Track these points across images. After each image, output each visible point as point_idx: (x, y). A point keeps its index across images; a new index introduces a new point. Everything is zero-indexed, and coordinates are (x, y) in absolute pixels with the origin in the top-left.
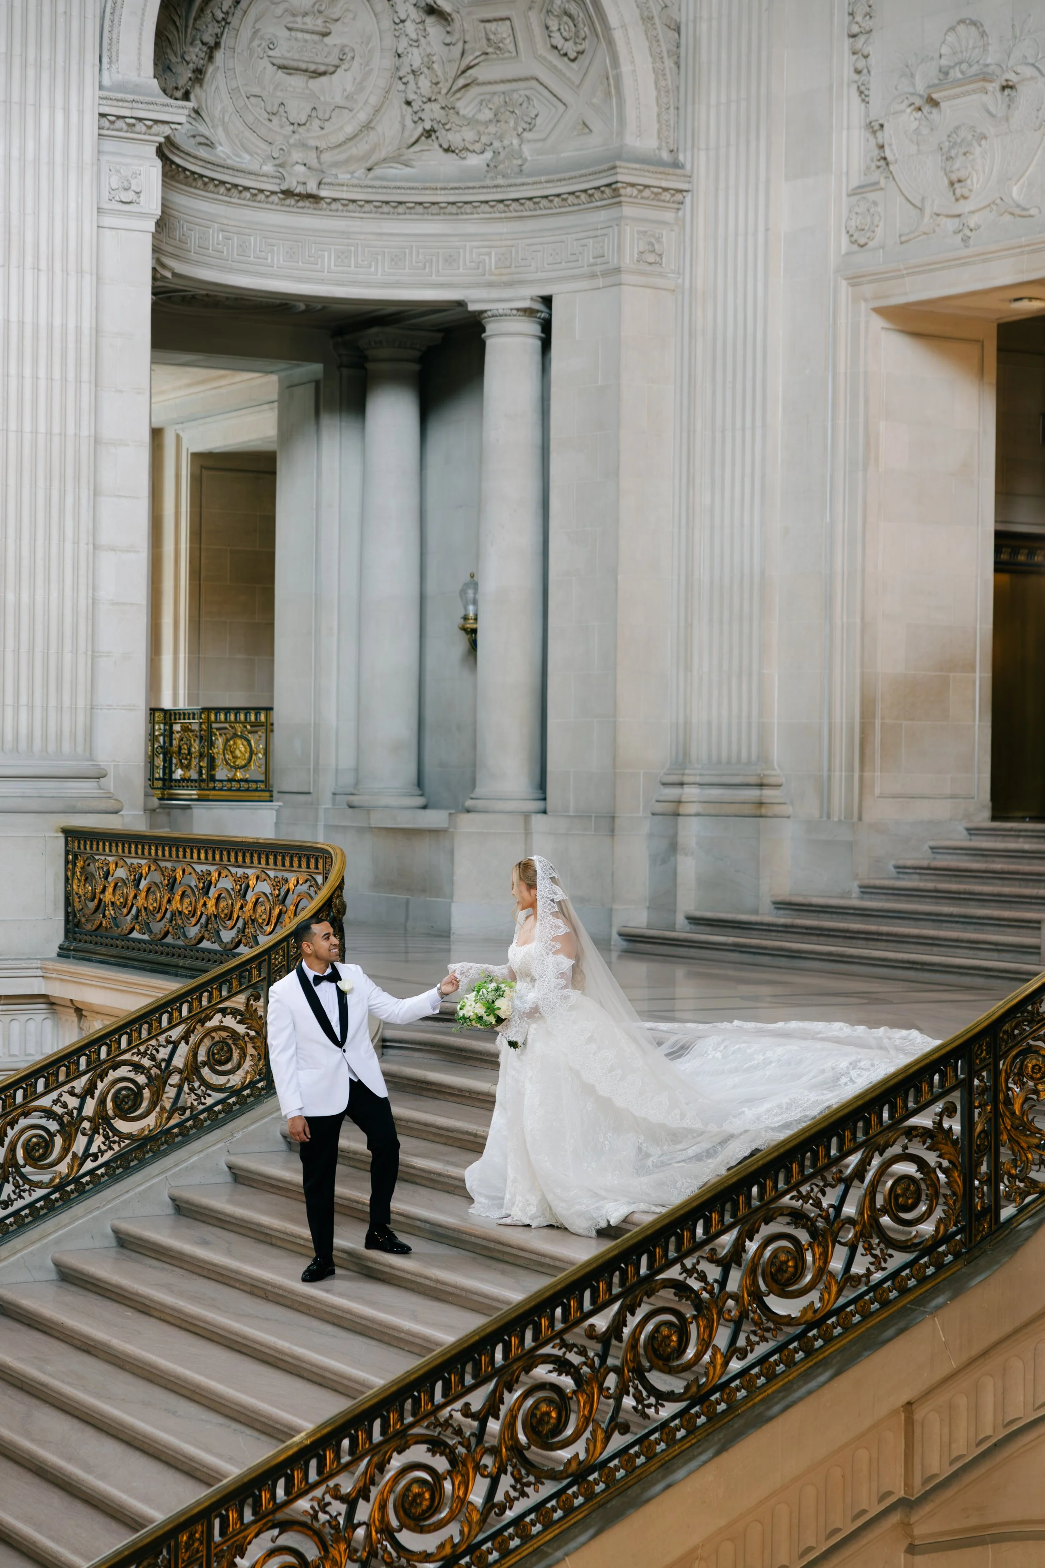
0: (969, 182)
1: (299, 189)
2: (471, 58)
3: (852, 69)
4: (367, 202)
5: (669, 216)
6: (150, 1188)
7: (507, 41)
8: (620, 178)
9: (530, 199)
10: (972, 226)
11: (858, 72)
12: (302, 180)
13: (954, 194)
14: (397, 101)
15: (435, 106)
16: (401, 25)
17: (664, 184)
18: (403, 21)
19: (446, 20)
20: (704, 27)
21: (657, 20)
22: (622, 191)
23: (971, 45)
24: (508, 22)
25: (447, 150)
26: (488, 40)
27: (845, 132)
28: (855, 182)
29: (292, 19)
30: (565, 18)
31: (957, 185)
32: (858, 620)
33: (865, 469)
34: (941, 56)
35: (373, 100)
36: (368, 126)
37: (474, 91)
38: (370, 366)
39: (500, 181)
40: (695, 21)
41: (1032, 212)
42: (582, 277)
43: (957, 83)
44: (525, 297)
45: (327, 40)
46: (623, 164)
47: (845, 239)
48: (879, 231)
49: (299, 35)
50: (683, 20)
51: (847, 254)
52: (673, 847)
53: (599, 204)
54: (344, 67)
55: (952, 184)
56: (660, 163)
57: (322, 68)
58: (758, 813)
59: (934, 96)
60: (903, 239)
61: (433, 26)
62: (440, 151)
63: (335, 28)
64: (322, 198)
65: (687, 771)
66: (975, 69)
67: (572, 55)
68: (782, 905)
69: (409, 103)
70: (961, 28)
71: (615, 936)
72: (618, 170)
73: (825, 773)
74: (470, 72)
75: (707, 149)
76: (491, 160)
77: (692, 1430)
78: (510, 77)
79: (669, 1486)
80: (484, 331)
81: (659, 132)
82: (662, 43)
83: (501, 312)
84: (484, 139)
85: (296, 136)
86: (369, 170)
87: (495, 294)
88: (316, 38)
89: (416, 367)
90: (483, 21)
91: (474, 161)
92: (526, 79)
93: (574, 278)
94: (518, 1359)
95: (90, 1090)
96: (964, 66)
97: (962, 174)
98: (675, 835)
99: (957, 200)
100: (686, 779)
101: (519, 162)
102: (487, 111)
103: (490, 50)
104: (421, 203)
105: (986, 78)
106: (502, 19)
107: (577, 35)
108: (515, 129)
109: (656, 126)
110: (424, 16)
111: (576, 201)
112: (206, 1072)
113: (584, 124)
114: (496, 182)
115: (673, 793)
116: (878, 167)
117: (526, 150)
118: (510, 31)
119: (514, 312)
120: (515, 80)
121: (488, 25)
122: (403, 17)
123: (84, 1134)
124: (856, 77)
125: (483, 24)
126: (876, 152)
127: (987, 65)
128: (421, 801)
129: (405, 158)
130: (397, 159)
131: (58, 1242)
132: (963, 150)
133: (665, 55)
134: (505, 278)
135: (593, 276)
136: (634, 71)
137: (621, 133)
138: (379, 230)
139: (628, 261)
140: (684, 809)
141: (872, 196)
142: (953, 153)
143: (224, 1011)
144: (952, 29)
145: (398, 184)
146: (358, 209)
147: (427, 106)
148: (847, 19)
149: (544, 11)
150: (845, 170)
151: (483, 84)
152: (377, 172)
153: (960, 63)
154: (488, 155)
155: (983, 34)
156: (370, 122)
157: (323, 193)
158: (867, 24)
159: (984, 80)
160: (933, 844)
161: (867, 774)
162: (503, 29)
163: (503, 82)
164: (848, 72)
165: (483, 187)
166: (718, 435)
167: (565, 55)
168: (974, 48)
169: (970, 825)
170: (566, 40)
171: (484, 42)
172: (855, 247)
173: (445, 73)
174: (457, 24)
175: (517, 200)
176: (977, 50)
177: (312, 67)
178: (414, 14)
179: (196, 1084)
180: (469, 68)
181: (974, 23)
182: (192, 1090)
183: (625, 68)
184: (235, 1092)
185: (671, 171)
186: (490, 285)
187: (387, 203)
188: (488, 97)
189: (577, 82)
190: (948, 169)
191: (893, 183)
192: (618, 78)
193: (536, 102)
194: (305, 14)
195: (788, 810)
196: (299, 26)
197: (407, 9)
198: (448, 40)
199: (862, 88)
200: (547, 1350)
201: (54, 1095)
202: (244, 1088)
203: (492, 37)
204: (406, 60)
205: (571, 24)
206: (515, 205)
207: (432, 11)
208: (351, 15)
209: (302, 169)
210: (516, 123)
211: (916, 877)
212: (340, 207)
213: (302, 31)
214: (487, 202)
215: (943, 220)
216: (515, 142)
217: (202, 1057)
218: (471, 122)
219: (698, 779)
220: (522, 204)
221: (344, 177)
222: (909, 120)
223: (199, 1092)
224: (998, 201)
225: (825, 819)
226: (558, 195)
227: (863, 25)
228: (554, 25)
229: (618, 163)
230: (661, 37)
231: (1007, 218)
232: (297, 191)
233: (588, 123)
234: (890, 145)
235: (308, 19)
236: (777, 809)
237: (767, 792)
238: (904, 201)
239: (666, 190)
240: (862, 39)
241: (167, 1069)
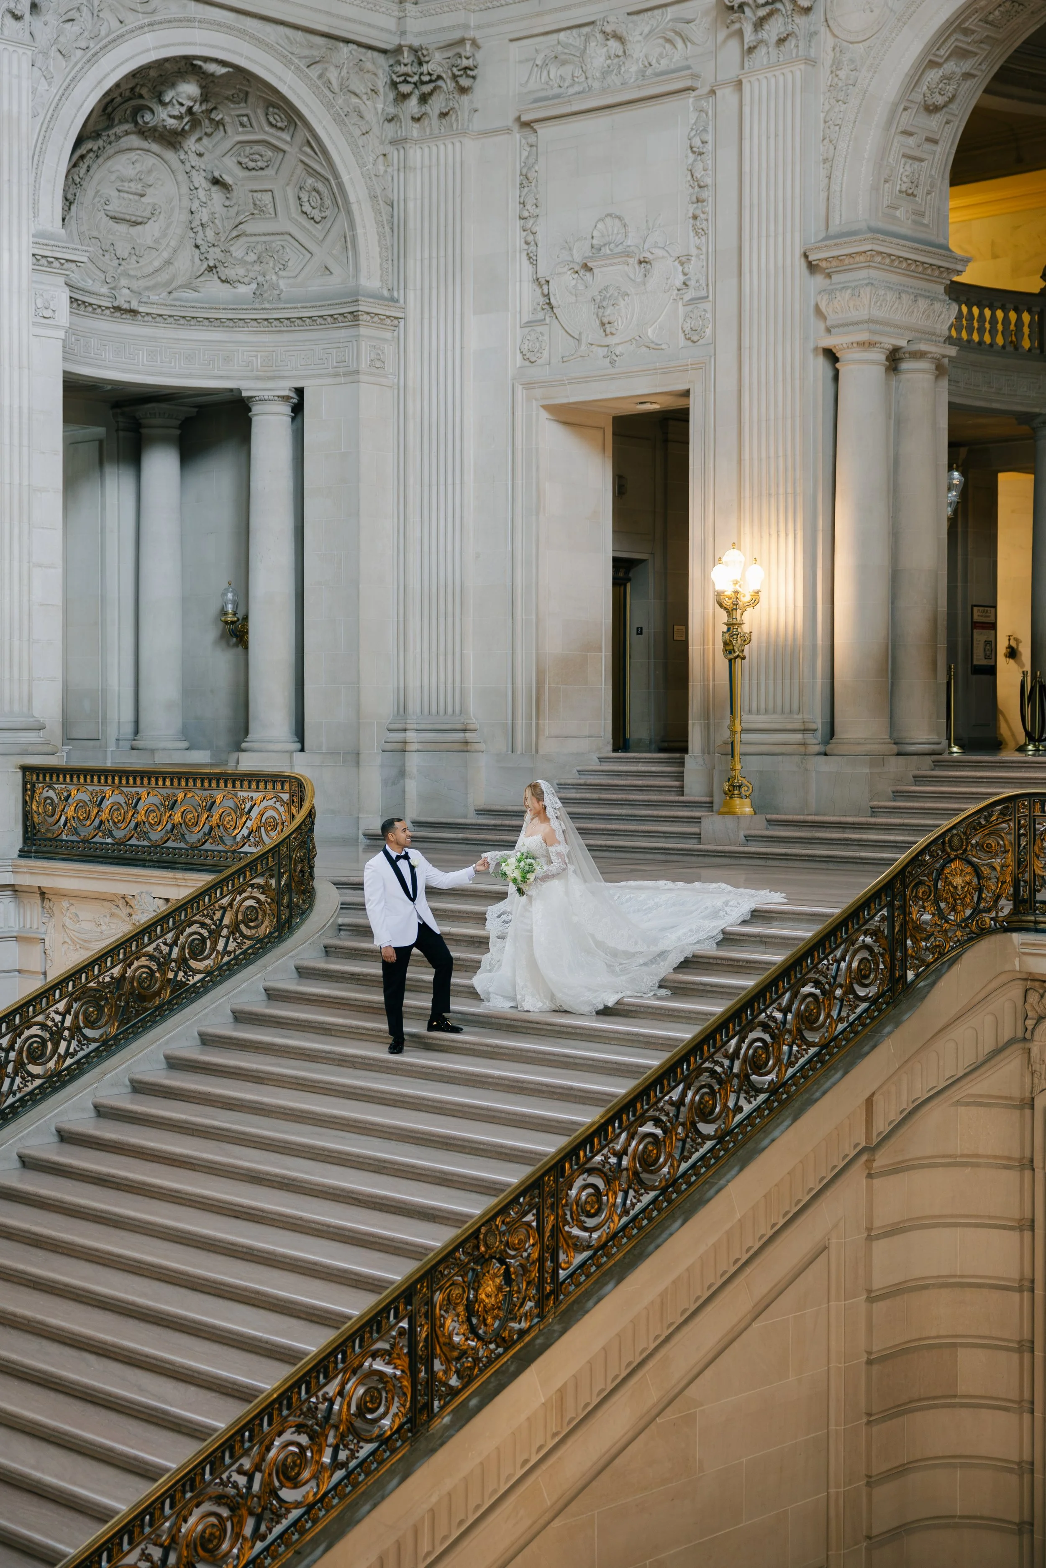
0: (616, 324)
1: (125, 306)
2: (242, 217)
3: (523, 240)
4: (170, 316)
5: (388, 335)
6: (219, 1005)
7: (269, 206)
8: (361, 308)
9: (288, 319)
10: (618, 353)
11: (527, 243)
12: (128, 299)
13: (605, 331)
14: (189, 245)
15: (217, 250)
16: (195, 191)
17: (388, 313)
18: (196, 189)
19: (227, 189)
20: (411, 205)
21: (380, 198)
22: (361, 317)
23: (615, 232)
24: (270, 193)
25: (223, 281)
26: (255, 205)
27: (518, 284)
28: (525, 319)
29: (120, 184)
30: (314, 193)
31: (607, 326)
32: (534, 617)
33: (537, 515)
34: (593, 237)
35: (173, 243)
36: (169, 262)
37: (243, 240)
38: (144, 431)
39: (267, 306)
40: (405, 200)
41: (663, 347)
42: (328, 375)
43: (606, 257)
44: (285, 387)
45: (143, 199)
46: (363, 299)
47: (519, 357)
48: (546, 354)
49: (126, 195)
50: (396, 199)
51: (520, 367)
52: (402, 773)
53: (341, 325)
54: (153, 219)
55: (603, 324)
56: (382, 298)
57: (140, 220)
58: (465, 749)
59: (589, 264)
60: (565, 359)
61: (217, 193)
62: (218, 281)
63: (149, 191)
64: (139, 313)
65: (408, 721)
66: (620, 248)
67: (318, 219)
68: (481, 812)
69: (197, 247)
70: (608, 220)
71: (361, 836)
72: (360, 303)
73: (510, 722)
74: (241, 226)
75: (415, 290)
76: (257, 289)
77: (771, 1110)
78: (270, 232)
79: (773, 1140)
80: (250, 410)
81: (381, 276)
82: (383, 215)
83: (266, 398)
84: (252, 275)
85: (122, 268)
86: (170, 293)
87: (260, 385)
88: (137, 197)
89: (178, 432)
90: (252, 191)
91: (243, 290)
92: (282, 234)
93: (322, 376)
94: (694, 1070)
95: (175, 943)
96: (612, 246)
97: (611, 319)
98: (404, 765)
99: (606, 335)
100: (409, 726)
101: (278, 292)
102: (252, 254)
103: (256, 212)
104: (207, 319)
105: (627, 254)
106: (266, 191)
107: (322, 205)
108: (274, 269)
109: (379, 272)
110: (210, 185)
111: (323, 322)
112: (242, 927)
113: (326, 267)
114: (263, 306)
115: (399, 736)
116: (543, 309)
117: (282, 284)
118: (271, 199)
119: (276, 398)
120: (273, 234)
121: (255, 194)
122: (197, 186)
123: (172, 971)
124: (526, 247)
125: (251, 194)
126: (542, 300)
127: (629, 246)
128: (185, 744)
129: (194, 285)
130: (187, 286)
131: (167, 1043)
132: (611, 302)
133: (385, 222)
134: (269, 374)
135: (337, 375)
136: (365, 233)
137: (356, 275)
138: (176, 337)
139: (363, 366)
140: (410, 747)
141: (539, 329)
142: (605, 304)
143: (252, 886)
144: (602, 220)
145: (193, 304)
146: (163, 321)
147: (211, 250)
148: (518, 207)
149: (298, 186)
150: (518, 309)
151: (251, 235)
152: (175, 295)
153: (610, 243)
154: (254, 286)
155: (625, 226)
156: (171, 258)
157: (141, 309)
158: (537, 211)
159: (628, 256)
160: (579, 768)
161: (540, 721)
162: (267, 197)
163: (264, 234)
164: (519, 243)
165: (254, 309)
166: (426, 489)
167: (313, 218)
168: (618, 233)
169: (602, 755)
170: (314, 208)
171: (252, 206)
172: (527, 363)
173: (223, 227)
174: (235, 193)
175: (278, 319)
176: (620, 236)
177: (134, 219)
178: (205, 184)
179: (238, 935)
180: (241, 223)
181: (619, 218)
182: (235, 939)
183: (360, 231)
184: (260, 941)
185: (390, 303)
186: (257, 378)
187: (184, 317)
188: (253, 245)
189: (321, 238)
190: (600, 314)
191: (556, 321)
192: (354, 238)
193: (288, 250)
194: (131, 180)
195: (482, 746)
196: (126, 189)
197: (199, 180)
198: (227, 203)
199: (531, 255)
200: (707, 1065)
201: (154, 945)
202: (265, 937)
203: (258, 202)
204: (197, 216)
205: (318, 198)
206: (276, 323)
207: (216, 182)
208: (160, 183)
209: (127, 291)
210: (274, 265)
211: (574, 791)
212: (151, 319)
213: (128, 192)
214: (256, 320)
215: (594, 348)
216: (274, 277)
217: (240, 917)
218: (243, 262)
219: (415, 726)
220: (281, 322)
221: (154, 298)
222: (569, 279)
223: (239, 941)
224: (638, 338)
225: (510, 752)
226: (310, 318)
227: (531, 211)
228: (304, 197)
229: (360, 298)
230: (382, 210)
231: (644, 349)
232: (124, 307)
233: (329, 267)
234: (554, 295)
235: (132, 185)
236: (477, 747)
237: (468, 735)
238: (565, 333)
239: (388, 317)
240: (531, 221)
241: (220, 927)
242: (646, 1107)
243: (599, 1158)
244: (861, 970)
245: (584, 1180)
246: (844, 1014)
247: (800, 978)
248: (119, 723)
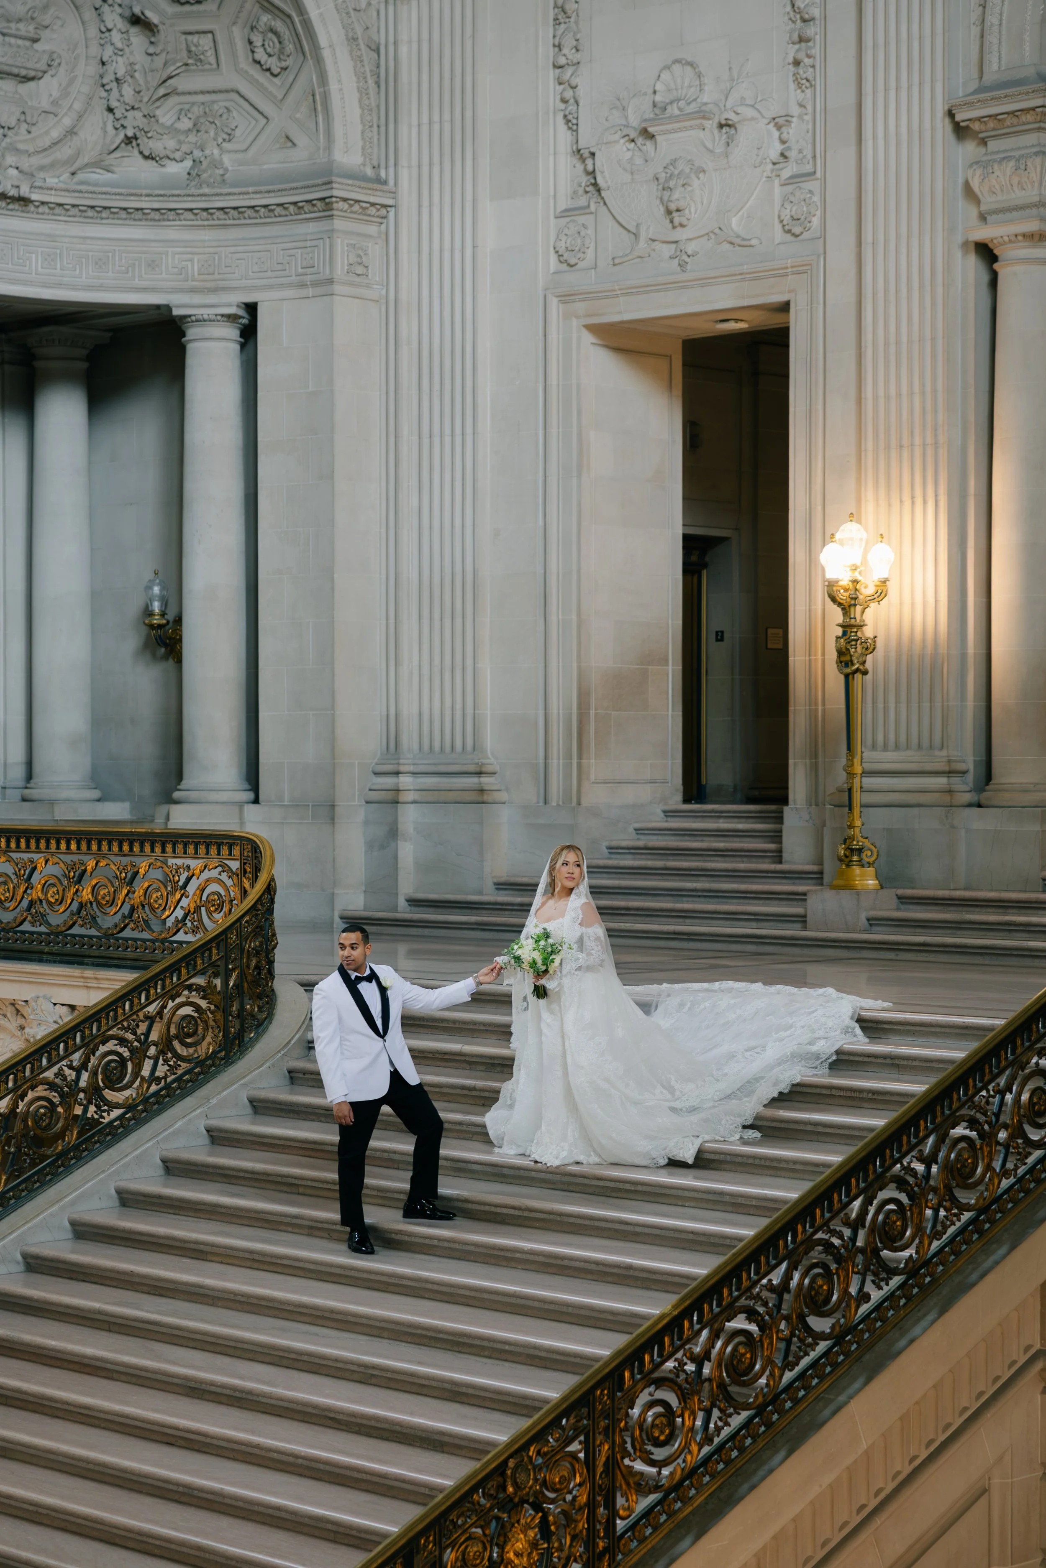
0: (687, 211)
1: (13, 192)
2: (172, 68)
3: (558, 97)
4: (74, 206)
5: (373, 229)
6: (145, 1151)
7: (209, 54)
8: (335, 193)
9: (235, 208)
10: (690, 252)
11: (564, 101)
12: (16, 183)
13: (672, 222)
14: (99, 107)
15: (138, 114)
16: (107, 34)
17: (372, 199)
18: (109, 30)
19: (152, 31)
20: (403, 50)
21: (360, 41)
22: (335, 206)
23: (686, 84)
24: (210, 35)
25: (146, 158)
26: (190, 51)
27: (551, 158)
28: (562, 206)
29: (6, 25)
30: (270, 35)
31: (675, 214)
32: (574, 617)
33: (579, 476)
34: (655, 92)
35: (77, 106)
36: (71, 132)
37: (173, 100)
38: (38, 364)
39: (206, 190)
40: (395, 43)
41: (753, 242)
42: (290, 286)
43: (673, 119)
44: (231, 302)
45: (37, 46)
46: (339, 180)
47: (553, 258)
48: (590, 253)
49: (12, 40)
50: (383, 41)
51: (554, 273)
52: (394, 833)
53: (308, 216)
54: (50, 73)
55: (669, 212)
56: (365, 178)
57: (32, 74)
58: (480, 799)
59: (650, 130)
60: (617, 261)
61: (137, 38)
62: (140, 157)
63: (45, 34)
64: (32, 201)
65: (401, 761)
66: (693, 108)
67: (276, 70)
68: (501, 886)
69: (110, 110)
70: (677, 68)
71: (337, 919)
72: (334, 185)
73: (541, 761)
74: (170, 81)
75: (410, 167)
76: (192, 168)
78: (210, 89)
80: (184, 335)
81: (363, 148)
82: (366, 63)
83: (206, 317)
84: (185, 148)
85: (7, 140)
86: (73, 174)
87: (197, 299)
88: (28, 43)
89: (84, 365)
90: (185, 33)
91: (173, 169)
92: (227, 91)
93: (281, 286)
95: (84, 1066)
96: (682, 104)
97: (681, 204)
98: (395, 822)
99: (674, 227)
100: (402, 768)
101: (221, 172)
102: (186, 120)
103: (190, 61)
104: (125, 209)
105: (704, 115)
106: (204, 32)
107: (281, 51)
108: (215, 139)
109: (360, 143)
110: (128, 26)
111: (283, 212)
112: (176, 1044)
113: (288, 138)
114: (201, 191)
115: (389, 782)
116: (587, 192)
117: (227, 160)
118: (212, 44)
119: (219, 318)
120: (214, 92)
121: (190, 37)
122: (110, 26)
123: (80, 1105)
124: (562, 106)
125: (184, 37)
126: (585, 180)
127: (706, 104)
128: (96, 794)
129: (106, 163)
130: (97, 164)
131: (73, 1203)
132: (681, 182)
133: (368, 74)
134: (209, 285)
135: (303, 285)
136: (341, 90)
137: (329, 148)
138: (82, 234)
139: (340, 271)
140: (404, 797)
141: (581, 219)
142: (672, 184)
143: (190, 988)
144: (667, 67)
145: (104, 189)
146: (63, 212)
147: (130, 114)
148: (551, 51)
149: (248, 27)
150: (552, 193)
151: (184, 94)
152: (80, 176)
153: (679, 100)
154: (188, 163)
155: (699, 75)
156: (75, 126)
157: (34, 197)
158: (578, 56)
159: (704, 118)
160: (637, 825)
161: (584, 761)
162: (205, 42)
163: (202, 92)
164: (553, 100)
165: (189, 195)
166: (426, 441)
167: (269, 70)
168: (690, 87)
169: (667, 808)
170: (270, 56)
171: (185, 53)
172: (564, 267)
173: (147, 82)
174: (162, 36)
175: (222, 209)
176: (692, 89)
177: (23, 72)
178: (121, 24)
179: (169, 1055)
180: (170, 78)
181: (691, 64)
182: (166, 1061)
183: (333, 86)
184: (200, 1063)
185: (376, 186)
186: (193, 290)
187: (92, 207)
188: (187, 107)
189: (280, 97)
190: (665, 198)
191: (605, 207)
192: (326, 96)
193: (235, 113)
194: (20, 20)
195: (503, 796)
196: (13, 32)
197: (113, 18)
198: (151, 50)
199: (570, 117)
201: (55, 1069)
202: (208, 1058)
203: (193, 49)
204: (110, 68)
205: (276, 41)
206: (219, 214)
207: (136, 20)
208: (59, 23)
209: (15, 172)
210: (216, 134)
211: (630, 856)
212: (47, 210)
213: (16, 36)
214: (191, 210)
215: (658, 246)
216: (216, 151)
217: (173, 1031)
218: (172, 130)
219: (412, 768)
220: (226, 213)
221: (51, 181)
222: (622, 150)
223: (171, 1063)
224: (717, 231)
225: (541, 804)
226: (265, 206)
227: (570, 57)
228: (257, 40)
229: (334, 179)
230: (365, 58)
231: (726, 246)
232: (11, 194)
233: (291, 137)
234: (602, 172)
235: (21, 26)
236: (497, 796)
237: (485, 780)
238: (616, 225)
239: (373, 205)
240: (569, 71)
241: (145, 1043)
242: (736, 1294)
243: (670, 1364)
244: (1034, 1104)
245: (651, 1394)
246: (1010, 1166)
247: (950, 1115)
248: (5, 764)
